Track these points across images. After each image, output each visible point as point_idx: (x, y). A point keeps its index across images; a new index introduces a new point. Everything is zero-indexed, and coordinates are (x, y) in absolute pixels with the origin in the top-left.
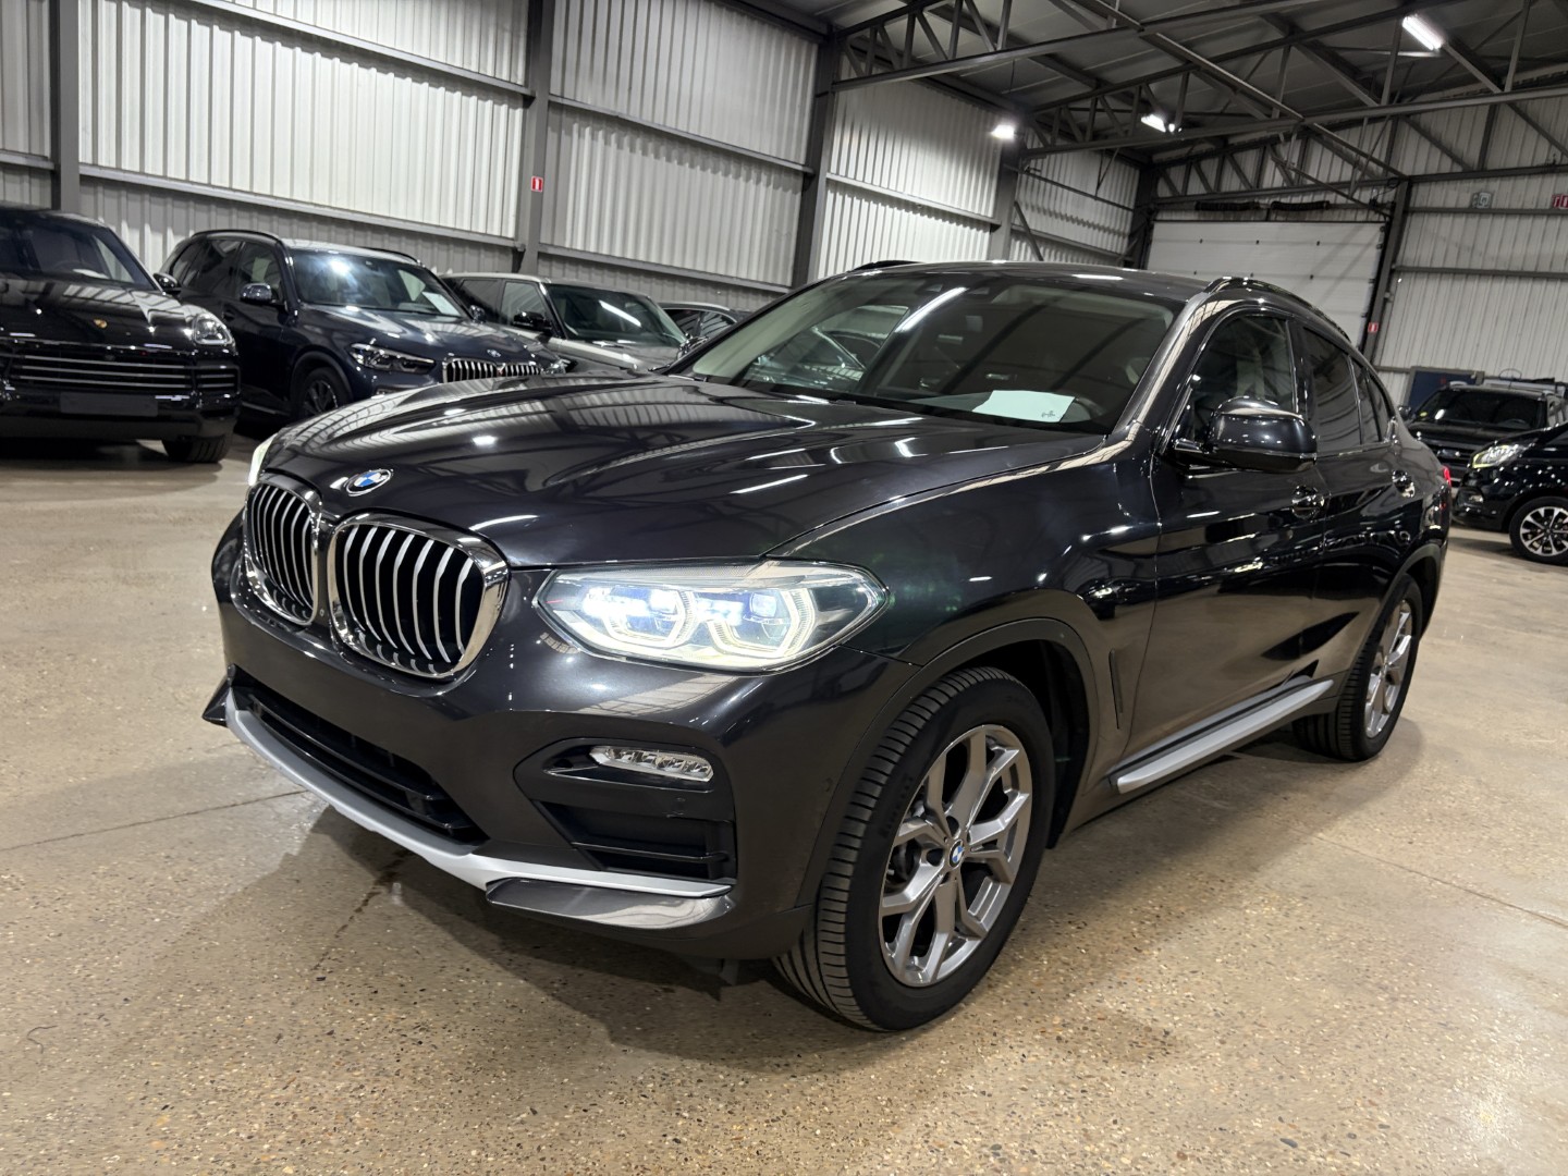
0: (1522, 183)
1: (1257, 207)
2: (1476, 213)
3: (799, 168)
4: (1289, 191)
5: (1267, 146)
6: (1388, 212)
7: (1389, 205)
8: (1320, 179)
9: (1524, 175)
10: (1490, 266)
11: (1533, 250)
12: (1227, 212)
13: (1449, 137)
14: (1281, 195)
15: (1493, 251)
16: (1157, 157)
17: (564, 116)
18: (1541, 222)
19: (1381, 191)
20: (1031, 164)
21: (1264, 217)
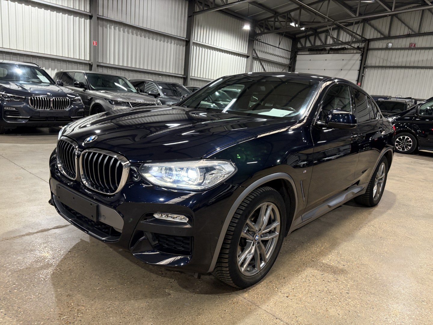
0: (401, 40)
1: (325, 50)
2: (387, 49)
3: (184, 39)
4: (334, 45)
5: (327, 32)
6: (362, 50)
7: (363, 48)
8: (343, 41)
9: (401, 38)
10: (392, 65)
11: (404, 60)
12: (317, 52)
13: (380, 27)
14: (332, 46)
15: (393, 60)
16: (297, 36)
17: (104, 22)
18: (406, 51)
19: (360, 44)
20: (257, 38)
21: (327, 53)
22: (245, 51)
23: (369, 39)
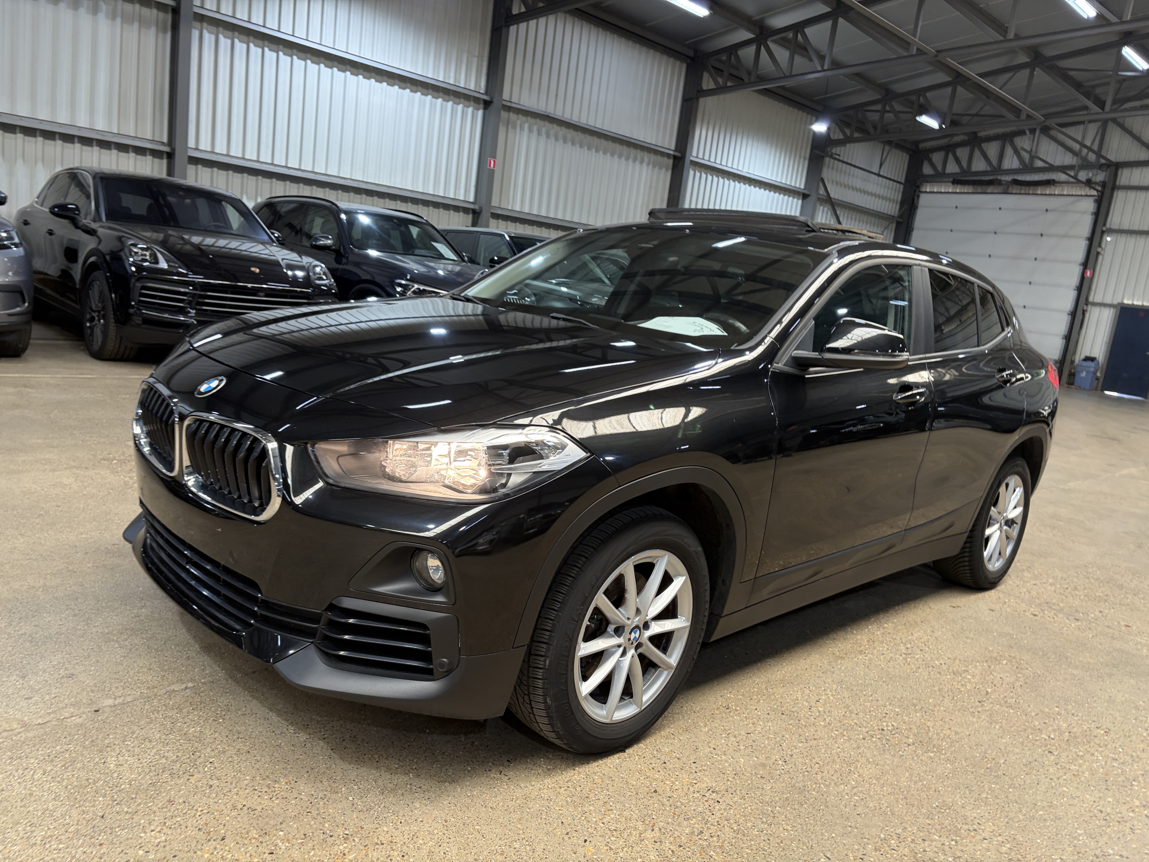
1: (999, 183)
3: (671, 152)
4: (1024, 171)
5: (1006, 138)
6: (1100, 188)
7: (1101, 184)
12: (975, 186)
14: (1017, 174)
16: (922, 146)
17: (511, 115)
19: (1095, 173)
20: (834, 151)
21: (1004, 191)
22: (799, 182)
23: (1117, 163)
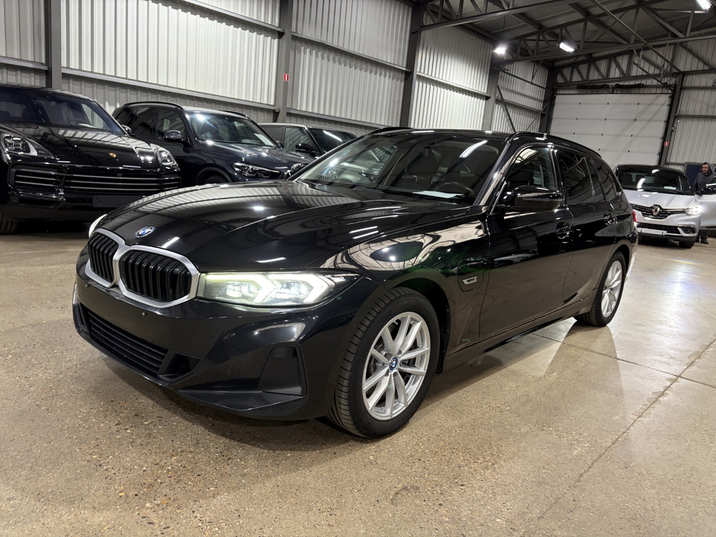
1: (607, 87)
5: (612, 58)
6: (672, 89)
7: (673, 86)
8: (637, 74)
12: (592, 90)
13: (702, 53)
14: (619, 81)
16: (557, 64)
17: (297, 43)
20: (505, 67)
21: (611, 92)
22: (482, 88)
23: (684, 72)
